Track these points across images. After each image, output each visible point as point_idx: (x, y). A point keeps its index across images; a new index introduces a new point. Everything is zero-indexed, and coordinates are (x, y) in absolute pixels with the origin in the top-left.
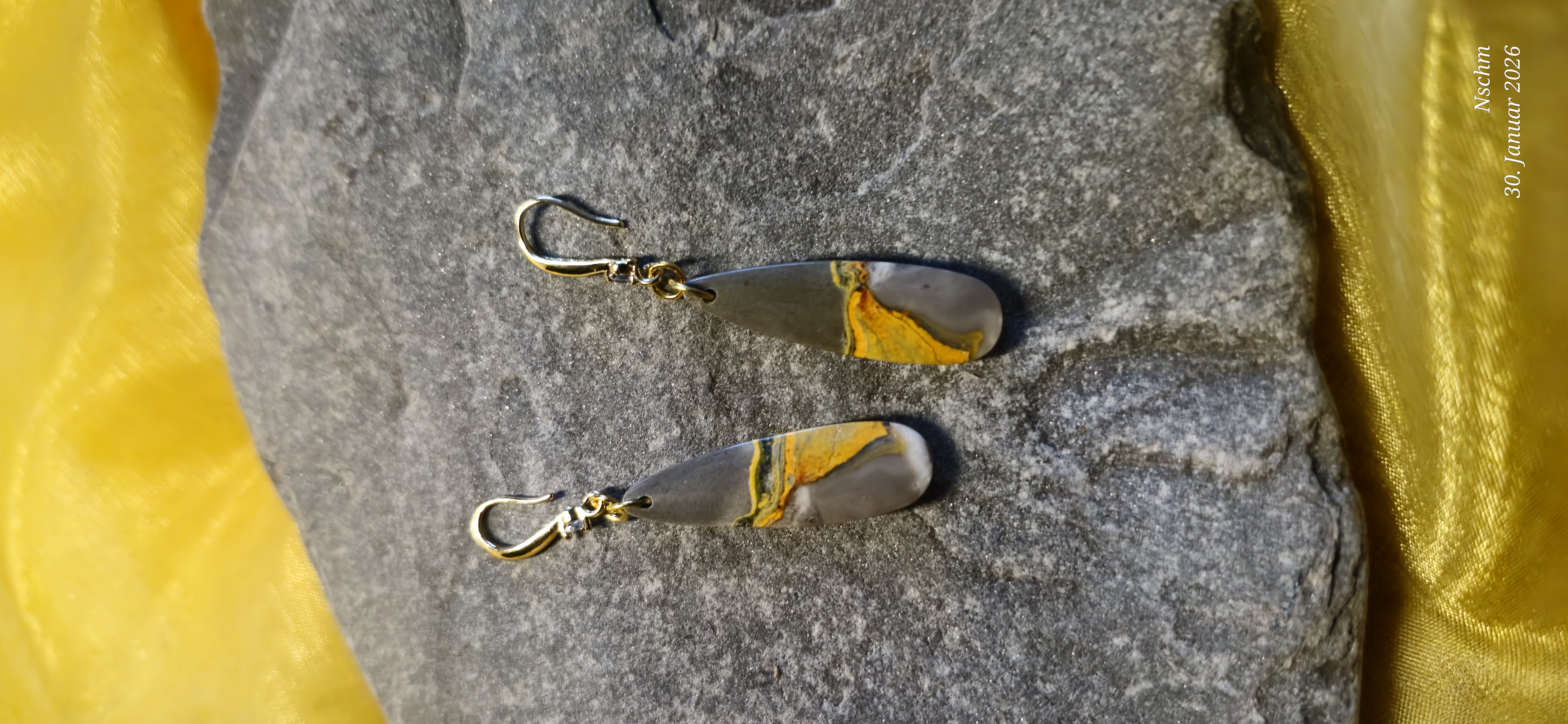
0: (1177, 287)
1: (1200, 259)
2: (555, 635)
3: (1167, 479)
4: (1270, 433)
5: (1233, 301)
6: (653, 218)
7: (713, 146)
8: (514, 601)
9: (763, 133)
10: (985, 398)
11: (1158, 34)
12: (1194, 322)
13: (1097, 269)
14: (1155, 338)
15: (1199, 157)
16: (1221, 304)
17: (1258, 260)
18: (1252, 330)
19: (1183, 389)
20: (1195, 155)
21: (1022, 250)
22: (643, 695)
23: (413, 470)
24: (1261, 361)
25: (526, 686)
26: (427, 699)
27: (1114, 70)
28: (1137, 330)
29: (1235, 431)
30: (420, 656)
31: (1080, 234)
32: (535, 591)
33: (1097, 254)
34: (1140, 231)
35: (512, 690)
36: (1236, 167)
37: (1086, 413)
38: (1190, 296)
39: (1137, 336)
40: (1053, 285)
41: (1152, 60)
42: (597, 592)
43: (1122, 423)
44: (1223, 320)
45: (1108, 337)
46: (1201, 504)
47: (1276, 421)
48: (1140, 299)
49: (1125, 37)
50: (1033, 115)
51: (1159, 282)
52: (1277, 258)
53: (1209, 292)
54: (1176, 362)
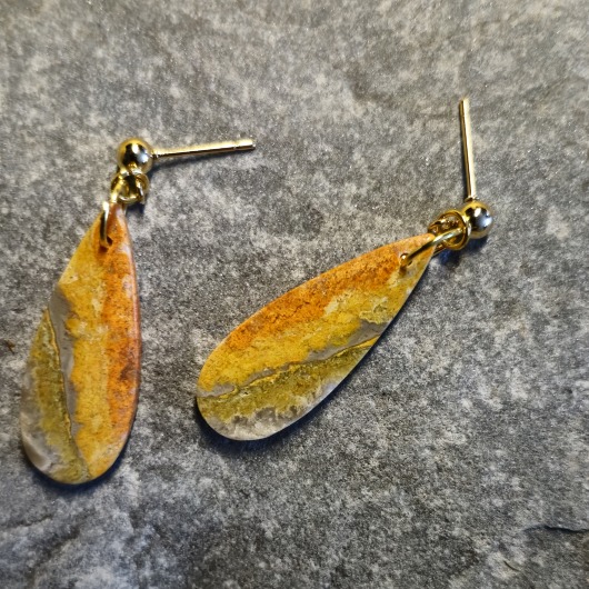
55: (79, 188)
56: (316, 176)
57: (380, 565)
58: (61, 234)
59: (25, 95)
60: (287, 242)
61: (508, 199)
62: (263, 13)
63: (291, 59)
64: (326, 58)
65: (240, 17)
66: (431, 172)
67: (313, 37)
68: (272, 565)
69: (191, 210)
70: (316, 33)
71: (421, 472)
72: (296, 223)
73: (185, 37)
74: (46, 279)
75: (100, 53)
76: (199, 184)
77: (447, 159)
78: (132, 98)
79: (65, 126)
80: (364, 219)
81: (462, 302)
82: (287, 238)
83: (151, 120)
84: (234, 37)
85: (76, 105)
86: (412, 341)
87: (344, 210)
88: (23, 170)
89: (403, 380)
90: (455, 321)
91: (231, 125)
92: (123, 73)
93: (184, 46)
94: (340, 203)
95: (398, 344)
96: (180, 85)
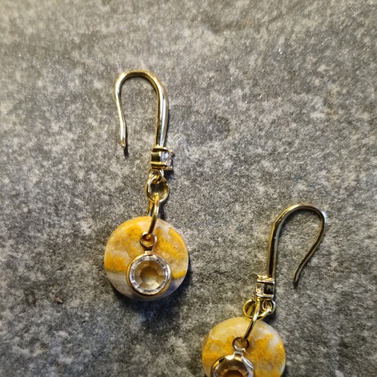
55: (65, 174)
56: (211, 96)
57: (368, 330)
58: (66, 208)
59: (5, 132)
60: (212, 146)
61: (345, 51)
62: (130, 9)
63: (162, 29)
64: (184, 18)
65: (117, 19)
66: (286, 57)
67: (170, 8)
68: (295, 361)
69: (141, 155)
70: (170, 5)
71: (368, 256)
72: (212, 132)
73: (88, 48)
74: (69, 241)
75: (40, 84)
76: (139, 136)
77: (293, 43)
78: (73, 102)
79: (39, 139)
80: (256, 108)
81: (346, 132)
82: (210, 144)
83: (91, 110)
84: (120, 33)
85: (40, 123)
86: (324, 173)
87: (240, 109)
88: (25, 180)
89: (329, 202)
90: (347, 146)
91: (142, 89)
92: (60, 89)
93: (90, 53)
94: (235, 105)
95: (315, 178)
96: (99, 80)
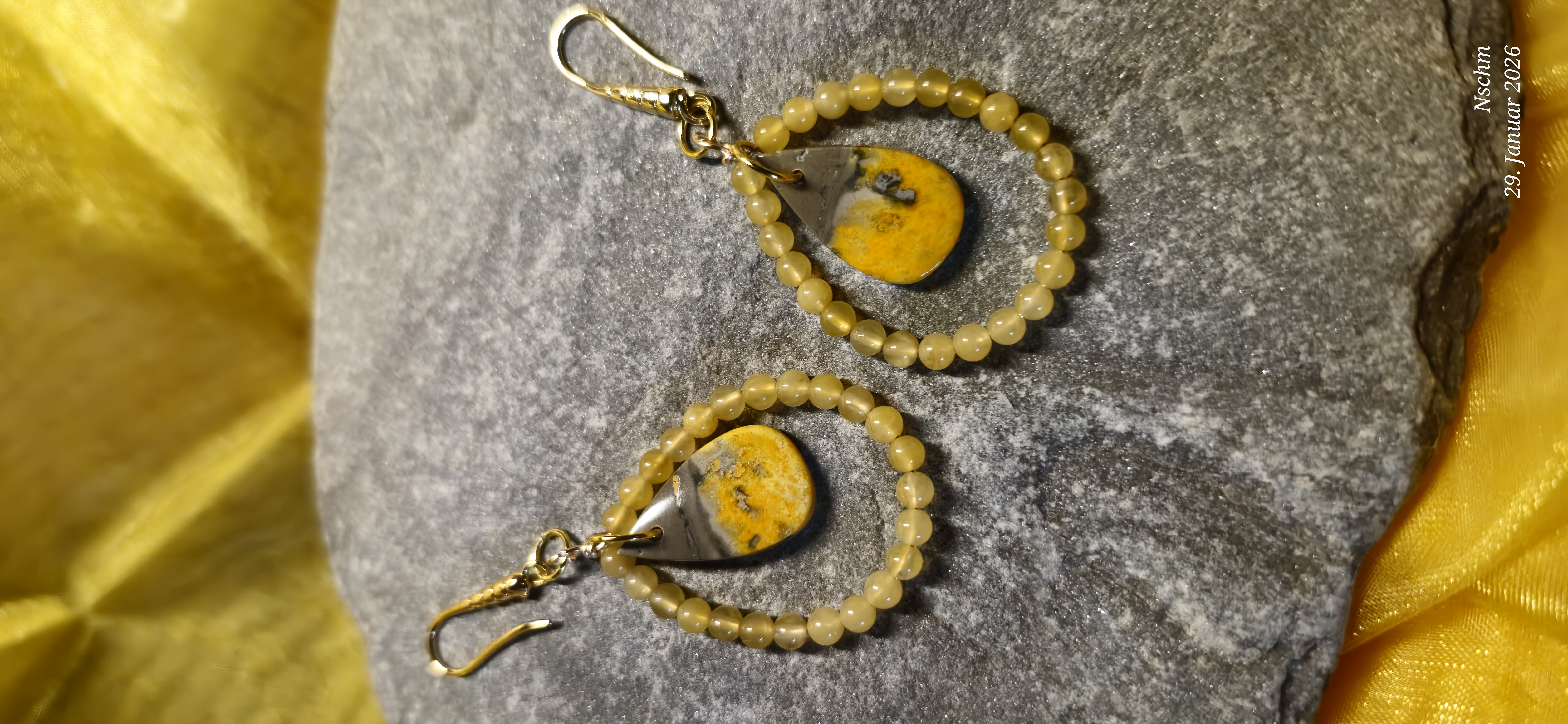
0: (1259, 432)
1: (1300, 418)
2: (489, 414)
3: (1135, 611)
4: (1263, 627)
5: (1307, 478)
6: (789, 71)
7: (885, 31)
8: (471, 361)
9: (942, 44)
10: (1007, 430)
11: (1394, 168)
12: (1256, 476)
13: (1192, 368)
14: (1208, 469)
15: (1361, 316)
16: (1293, 474)
17: (1357, 453)
18: (1307, 517)
19: (1204, 534)
20: (1357, 312)
21: (1129, 306)
22: (536, 515)
23: (447, 188)
24: (1298, 552)
25: (442, 444)
26: (355, 403)
27: (1328, 177)
28: (1195, 451)
29: (1229, 604)
30: (367, 361)
31: (1196, 324)
32: (493, 363)
33: (1201, 353)
34: (1256, 356)
35: (429, 439)
36: (1393, 349)
37: (1096, 501)
38: (1267, 449)
39: (1191, 457)
40: (1139, 359)
41: (1372, 190)
42: (545, 398)
43: (1125, 531)
44: (1285, 491)
45: (1163, 440)
46: (1153, 654)
47: (1275, 620)
48: (1216, 423)
49: (1359, 151)
50: (1218, 178)
51: (1245, 417)
52: (1377, 462)
53: (1289, 455)
54: (1214, 503)
